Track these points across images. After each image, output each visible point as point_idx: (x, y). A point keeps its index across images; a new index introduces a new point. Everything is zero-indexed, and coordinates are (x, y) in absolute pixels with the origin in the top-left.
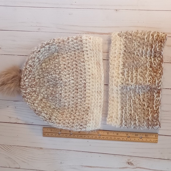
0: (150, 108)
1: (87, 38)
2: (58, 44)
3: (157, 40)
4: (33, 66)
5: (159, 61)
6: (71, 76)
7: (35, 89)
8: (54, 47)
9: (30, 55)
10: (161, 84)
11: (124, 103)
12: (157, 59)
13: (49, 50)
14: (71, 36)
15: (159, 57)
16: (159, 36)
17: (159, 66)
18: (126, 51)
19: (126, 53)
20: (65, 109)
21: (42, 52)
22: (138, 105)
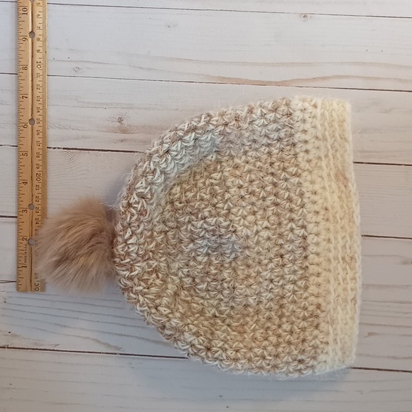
1: (306, 105)
2: (221, 128)
4: (149, 196)
6: (259, 217)
7: (156, 264)
8: (209, 139)
9: (140, 164)
13: (194, 146)
14: (259, 103)
20: (248, 315)
21: (176, 155)
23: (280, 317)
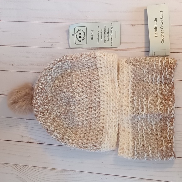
0: (164, 138)
1: (101, 55)
2: (71, 61)
3: (166, 66)
4: (45, 83)
5: (170, 88)
6: (84, 93)
7: (48, 107)
8: (67, 64)
9: (43, 72)
10: (174, 112)
11: (135, 134)
12: (168, 85)
13: (62, 66)
14: (85, 53)
15: (170, 84)
16: (168, 62)
17: (170, 93)
18: (135, 78)
19: (135, 80)
20: (78, 128)
21: (55, 70)
22: (151, 135)
23: (90, 130)
